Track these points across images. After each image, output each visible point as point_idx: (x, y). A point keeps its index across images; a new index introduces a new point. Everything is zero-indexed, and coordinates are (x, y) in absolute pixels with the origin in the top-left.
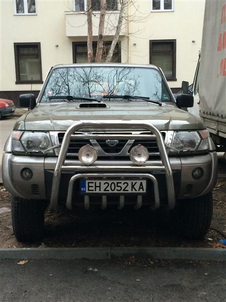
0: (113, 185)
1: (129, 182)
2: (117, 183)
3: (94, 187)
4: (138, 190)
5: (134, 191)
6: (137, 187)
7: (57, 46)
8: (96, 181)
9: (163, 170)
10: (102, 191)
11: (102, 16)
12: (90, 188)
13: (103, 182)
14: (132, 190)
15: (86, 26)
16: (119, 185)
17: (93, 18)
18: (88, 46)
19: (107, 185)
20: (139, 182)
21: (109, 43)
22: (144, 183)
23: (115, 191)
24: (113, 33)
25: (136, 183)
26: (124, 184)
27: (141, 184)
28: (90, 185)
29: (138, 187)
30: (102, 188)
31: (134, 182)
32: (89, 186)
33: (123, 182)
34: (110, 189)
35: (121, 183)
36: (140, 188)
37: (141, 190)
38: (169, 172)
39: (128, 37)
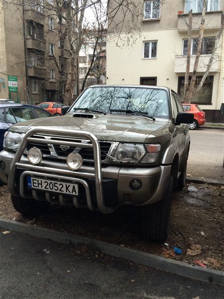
0: (51, 184)
1: (64, 184)
2: (55, 183)
3: (37, 184)
4: (71, 192)
5: (68, 193)
6: (70, 189)
7: (168, 79)
8: (38, 179)
9: (93, 178)
10: (43, 189)
11: (197, 57)
12: (35, 185)
13: (43, 181)
14: (67, 192)
15: (186, 65)
16: (56, 185)
17: (191, 59)
18: (185, 79)
19: (46, 183)
20: (72, 185)
21: (201, 77)
22: (76, 186)
23: (53, 190)
24: (204, 70)
25: (69, 185)
26: (60, 185)
27: (74, 187)
28: (35, 181)
29: (72, 190)
30: (43, 186)
31: (68, 184)
32: (34, 183)
33: (59, 183)
34: (49, 188)
35: (57, 184)
36: (73, 191)
37: (74, 192)
38: (98, 180)
39: (220, 73)
